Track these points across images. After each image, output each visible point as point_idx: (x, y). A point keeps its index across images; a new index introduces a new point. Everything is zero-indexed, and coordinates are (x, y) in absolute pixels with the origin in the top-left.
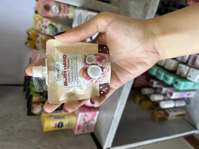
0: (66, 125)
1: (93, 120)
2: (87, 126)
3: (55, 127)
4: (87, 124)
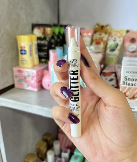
3: (21, 47)
4: (23, 80)
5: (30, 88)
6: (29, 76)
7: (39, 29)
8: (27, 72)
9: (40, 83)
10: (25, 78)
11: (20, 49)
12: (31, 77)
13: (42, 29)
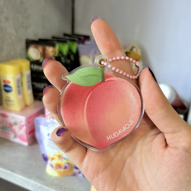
0: (7, 97)
1: (15, 136)
2: (6, 127)
3: (4, 81)
4: (9, 127)
5: (17, 140)
6: (16, 124)
7: (37, 48)
8: (13, 117)
9: (31, 135)
10: (11, 125)
11: (3, 84)
12: (19, 126)
13: (40, 49)
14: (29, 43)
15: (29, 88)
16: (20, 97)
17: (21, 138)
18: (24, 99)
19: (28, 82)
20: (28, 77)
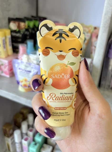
1: (2, 72)
7: (15, 23)
12: (4, 66)
13: (17, 23)
14: (10, 20)
15: (10, 45)
16: (5, 50)
17: (6, 73)
18: (7, 51)
19: (10, 42)
20: (9, 39)
